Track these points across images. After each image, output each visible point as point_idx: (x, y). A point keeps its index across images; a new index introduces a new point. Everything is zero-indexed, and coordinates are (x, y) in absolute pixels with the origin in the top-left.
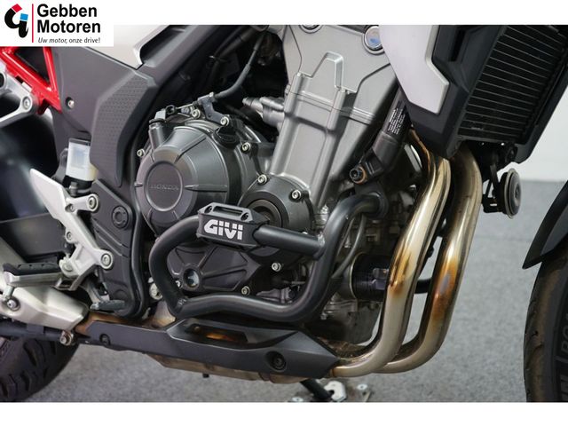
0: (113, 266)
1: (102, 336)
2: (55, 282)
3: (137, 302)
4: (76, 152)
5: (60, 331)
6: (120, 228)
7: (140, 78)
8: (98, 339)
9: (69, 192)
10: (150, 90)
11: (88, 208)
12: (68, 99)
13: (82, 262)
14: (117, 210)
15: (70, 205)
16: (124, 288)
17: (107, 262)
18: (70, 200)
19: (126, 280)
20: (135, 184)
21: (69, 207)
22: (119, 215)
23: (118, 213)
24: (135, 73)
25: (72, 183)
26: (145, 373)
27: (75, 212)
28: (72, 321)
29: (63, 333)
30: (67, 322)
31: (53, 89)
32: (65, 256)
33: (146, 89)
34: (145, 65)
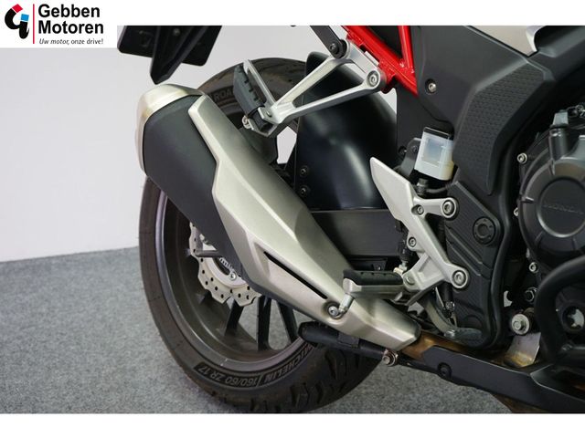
0: (467, 286)
1: (440, 365)
2: (395, 296)
3: (493, 333)
4: (430, 145)
5: (383, 349)
6: (482, 244)
7: (534, 69)
8: (436, 367)
9: (416, 190)
10: (545, 85)
11: (442, 213)
12: (429, 81)
13: (426, 276)
14: (481, 221)
15: (418, 206)
16: (480, 314)
17: (459, 281)
18: (418, 200)
19: (483, 305)
20: (523, 199)
21: (416, 209)
22: (483, 228)
23: (482, 225)
24: (526, 61)
25: (421, 180)
26: (442, 399)
27: (423, 216)
28: (403, 340)
29: (386, 352)
30: (397, 340)
31: (406, 65)
32: (401, 263)
33: (540, 83)
34: (540, 52)
